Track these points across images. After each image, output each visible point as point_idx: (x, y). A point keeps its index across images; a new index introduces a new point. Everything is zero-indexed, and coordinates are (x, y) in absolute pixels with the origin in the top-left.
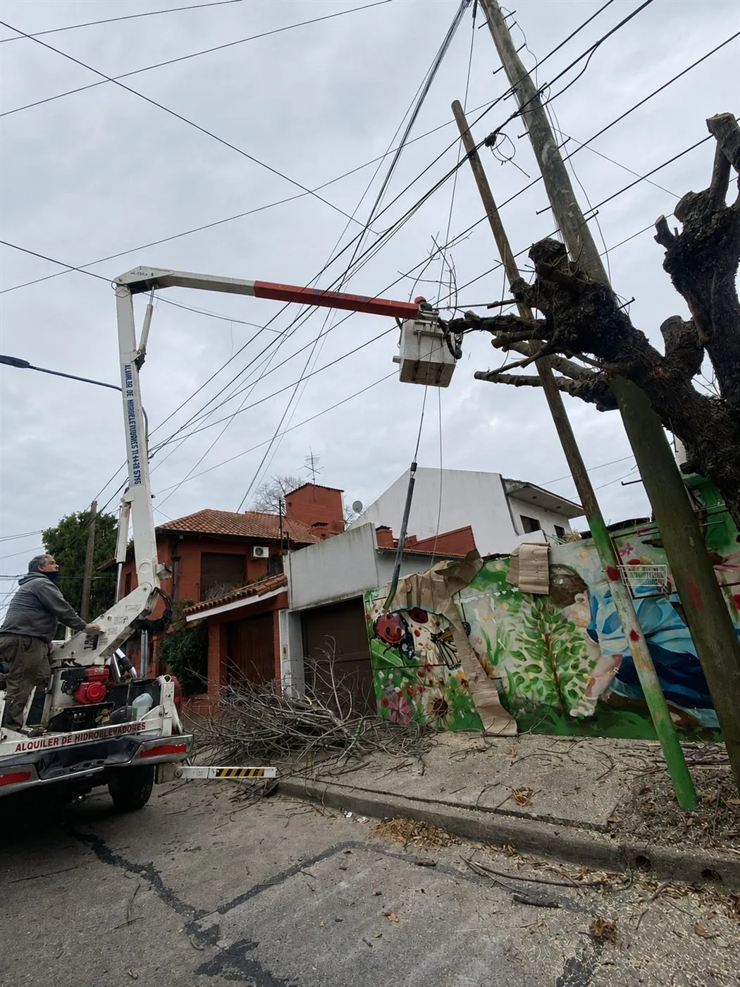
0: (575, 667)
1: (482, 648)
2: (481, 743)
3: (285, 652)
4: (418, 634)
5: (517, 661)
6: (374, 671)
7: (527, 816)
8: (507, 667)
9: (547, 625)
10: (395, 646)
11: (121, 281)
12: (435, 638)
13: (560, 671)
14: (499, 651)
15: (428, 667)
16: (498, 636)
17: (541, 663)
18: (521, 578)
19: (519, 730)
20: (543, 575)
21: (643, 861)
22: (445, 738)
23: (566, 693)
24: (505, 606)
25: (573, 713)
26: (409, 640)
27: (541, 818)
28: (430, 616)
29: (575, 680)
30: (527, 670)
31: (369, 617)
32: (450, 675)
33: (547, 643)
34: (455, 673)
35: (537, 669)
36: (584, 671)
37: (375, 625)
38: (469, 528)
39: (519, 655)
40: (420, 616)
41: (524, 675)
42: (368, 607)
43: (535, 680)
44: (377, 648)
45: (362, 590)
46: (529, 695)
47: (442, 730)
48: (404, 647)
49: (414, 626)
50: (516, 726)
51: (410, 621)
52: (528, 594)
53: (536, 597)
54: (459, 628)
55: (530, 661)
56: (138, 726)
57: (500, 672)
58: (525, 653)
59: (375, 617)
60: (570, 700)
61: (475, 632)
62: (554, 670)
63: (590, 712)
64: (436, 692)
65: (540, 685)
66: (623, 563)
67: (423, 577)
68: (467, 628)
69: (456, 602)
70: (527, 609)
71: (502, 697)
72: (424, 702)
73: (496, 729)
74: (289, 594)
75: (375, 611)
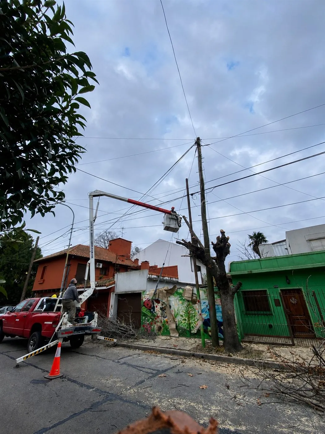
0: (194, 320)
1: (173, 313)
2: (169, 338)
3: (112, 307)
4: (156, 307)
5: (181, 318)
6: (141, 316)
7: (176, 349)
8: (179, 319)
9: (189, 309)
10: (149, 310)
11: (91, 194)
12: (161, 309)
13: (191, 321)
14: (177, 314)
15: (158, 317)
16: (178, 310)
17: (187, 319)
18: (185, 296)
19: (179, 335)
20: (190, 296)
21: (193, 355)
22: (160, 337)
23: (191, 326)
24: (181, 302)
25: (192, 332)
26: (154, 308)
27: (178, 349)
28: (161, 302)
29: (193, 324)
30: (183, 320)
31: (142, 300)
32: (163, 319)
33: (189, 313)
34: (165, 319)
35: (185, 320)
36: (196, 322)
37: (144, 302)
38: (177, 266)
39: (182, 316)
40: (158, 301)
41: (182, 321)
42: (143, 296)
43: (185, 323)
44: (144, 310)
45: (142, 291)
46: (183, 326)
47: (159, 335)
48: (152, 310)
49: (156, 304)
50: (178, 334)
51: (155, 303)
52: (186, 300)
53: (188, 301)
54: (168, 306)
55: (184, 318)
56: (91, 324)
57: (177, 320)
58: (183, 315)
59: (144, 300)
60: (192, 329)
61: (172, 308)
62: (189, 320)
63: (196, 332)
64: (159, 324)
65: (185, 324)
66: (201, 299)
67: (160, 290)
68: (170, 307)
69: (169, 299)
70: (186, 304)
71: (177, 326)
72: (156, 327)
73: (173, 335)
74: (115, 288)
75: (145, 298)
